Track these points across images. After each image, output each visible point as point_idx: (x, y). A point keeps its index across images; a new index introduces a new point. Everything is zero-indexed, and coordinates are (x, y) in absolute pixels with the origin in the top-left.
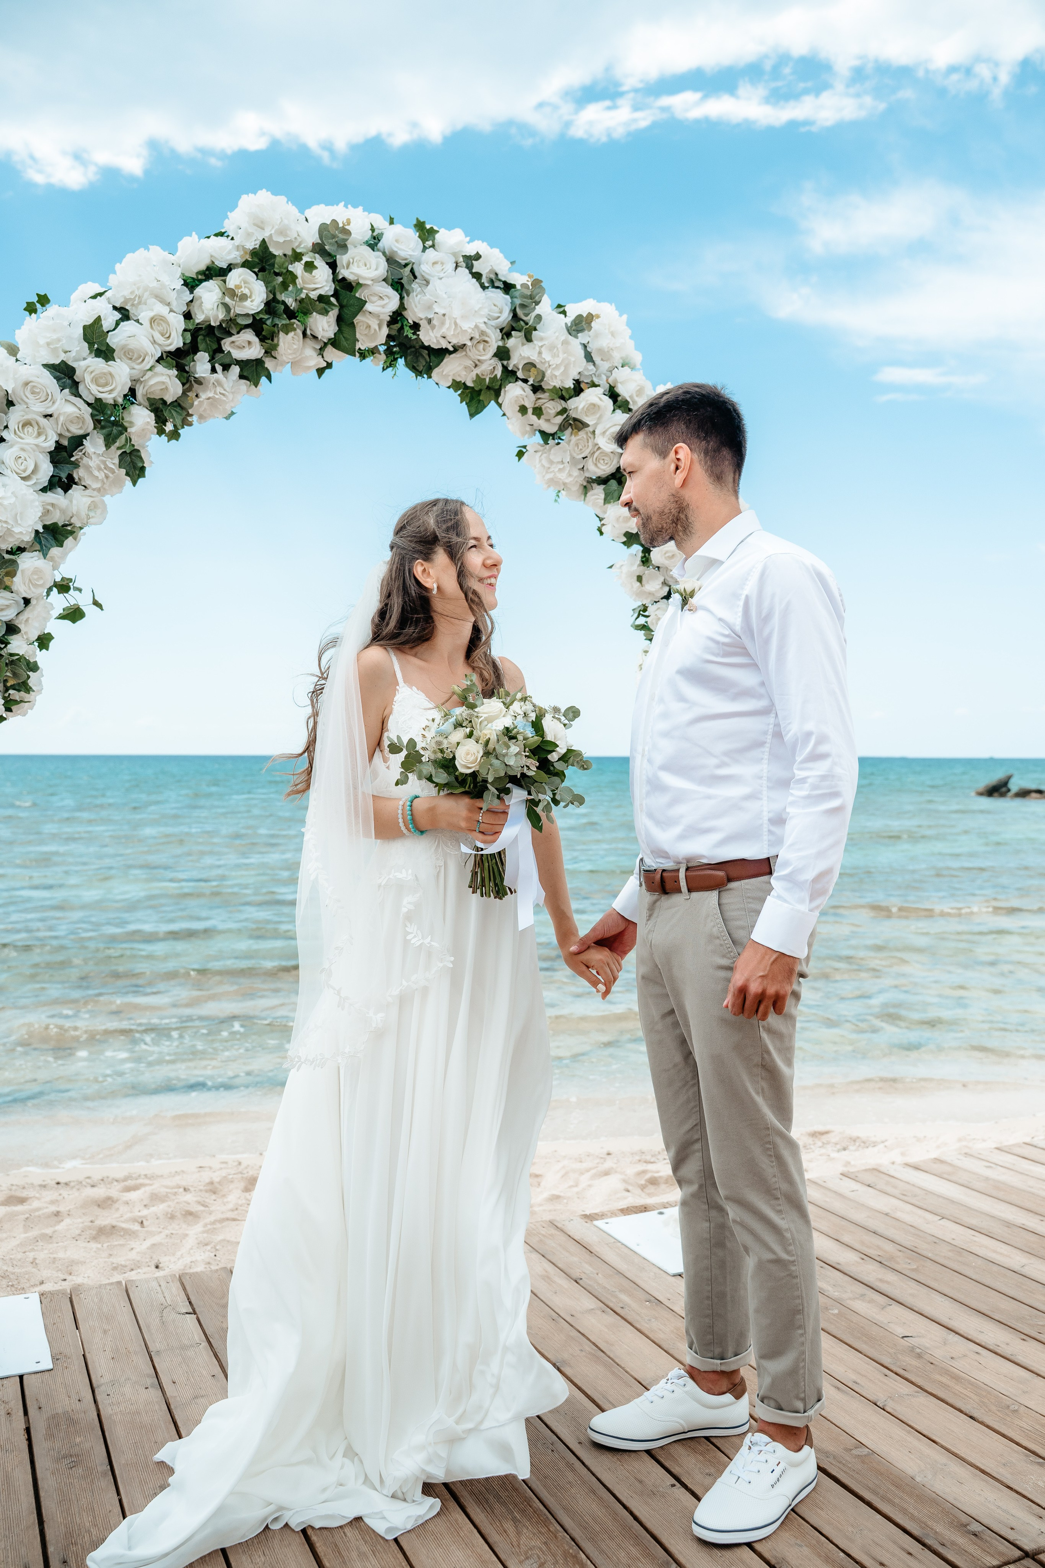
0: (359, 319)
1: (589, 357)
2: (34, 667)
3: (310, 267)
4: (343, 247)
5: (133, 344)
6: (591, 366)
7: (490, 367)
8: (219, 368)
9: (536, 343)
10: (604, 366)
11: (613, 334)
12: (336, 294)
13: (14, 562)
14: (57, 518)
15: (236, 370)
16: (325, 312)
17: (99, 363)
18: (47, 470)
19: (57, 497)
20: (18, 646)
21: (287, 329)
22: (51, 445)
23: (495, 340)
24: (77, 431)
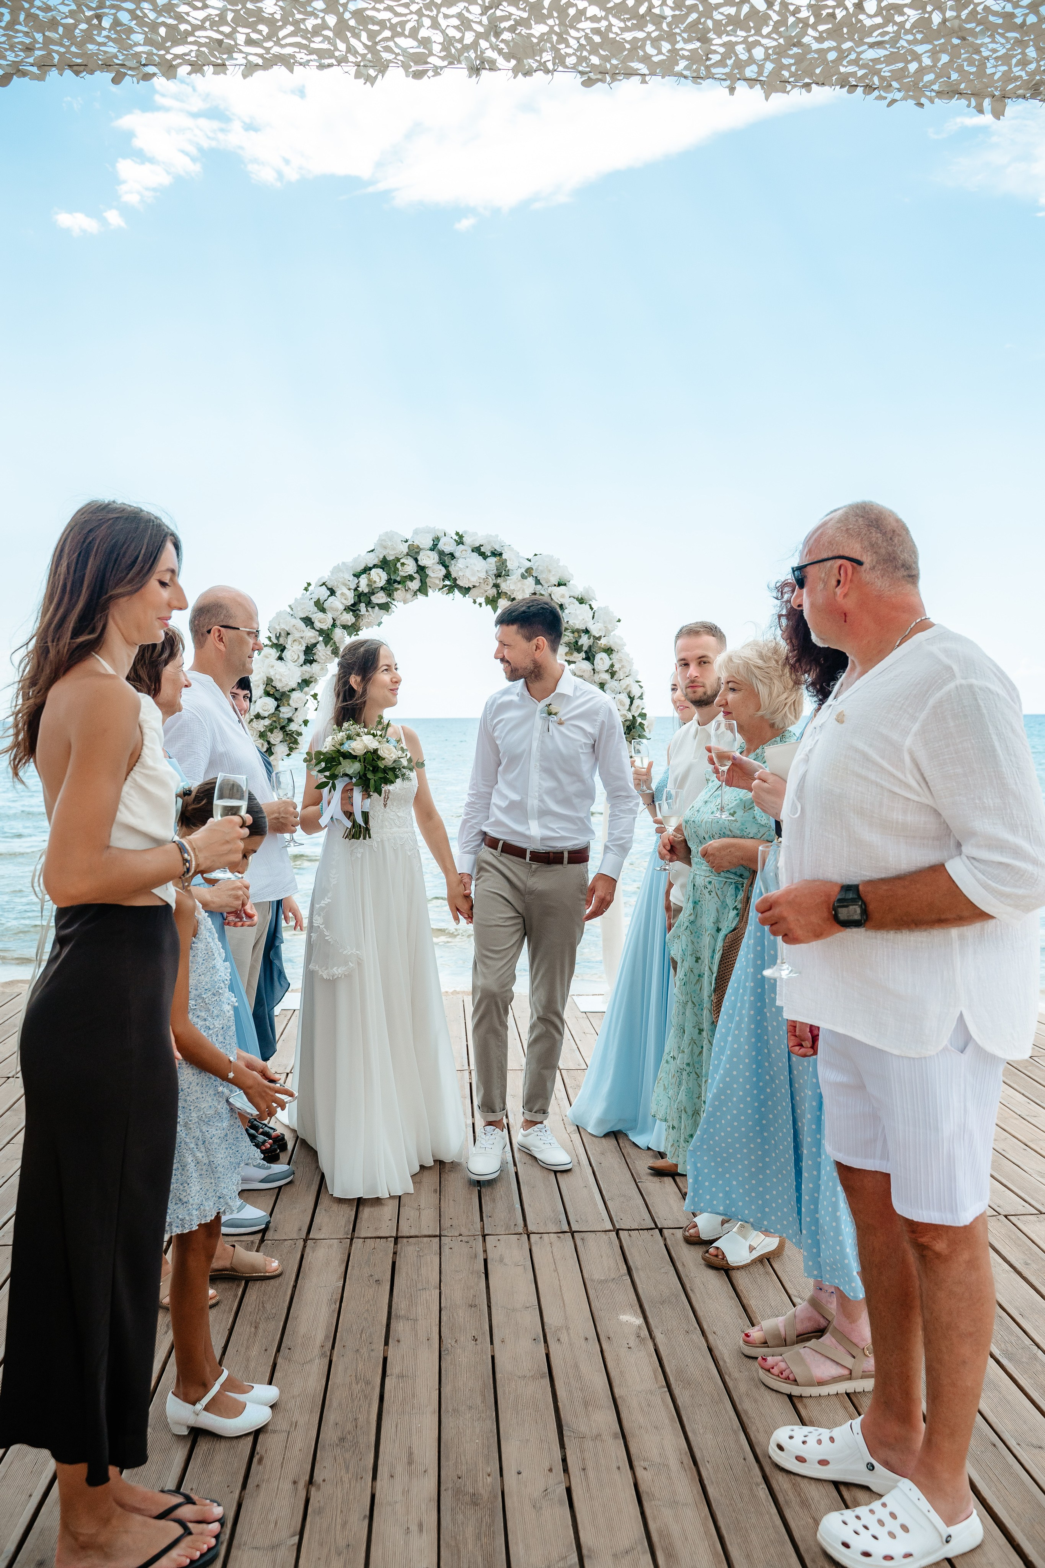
0: (428, 580)
1: (538, 582)
2: (300, 734)
3: (403, 564)
4: (418, 553)
5: (333, 605)
6: (540, 586)
7: (492, 592)
8: (369, 609)
9: (508, 582)
10: (546, 585)
11: (550, 571)
12: (417, 572)
13: (289, 697)
14: (307, 677)
15: (377, 608)
16: (412, 581)
17: (321, 615)
18: (302, 658)
19: (307, 668)
20: (293, 727)
21: (397, 589)
22: (304, 648)
23: (491, 581)
24: (314, 641)
